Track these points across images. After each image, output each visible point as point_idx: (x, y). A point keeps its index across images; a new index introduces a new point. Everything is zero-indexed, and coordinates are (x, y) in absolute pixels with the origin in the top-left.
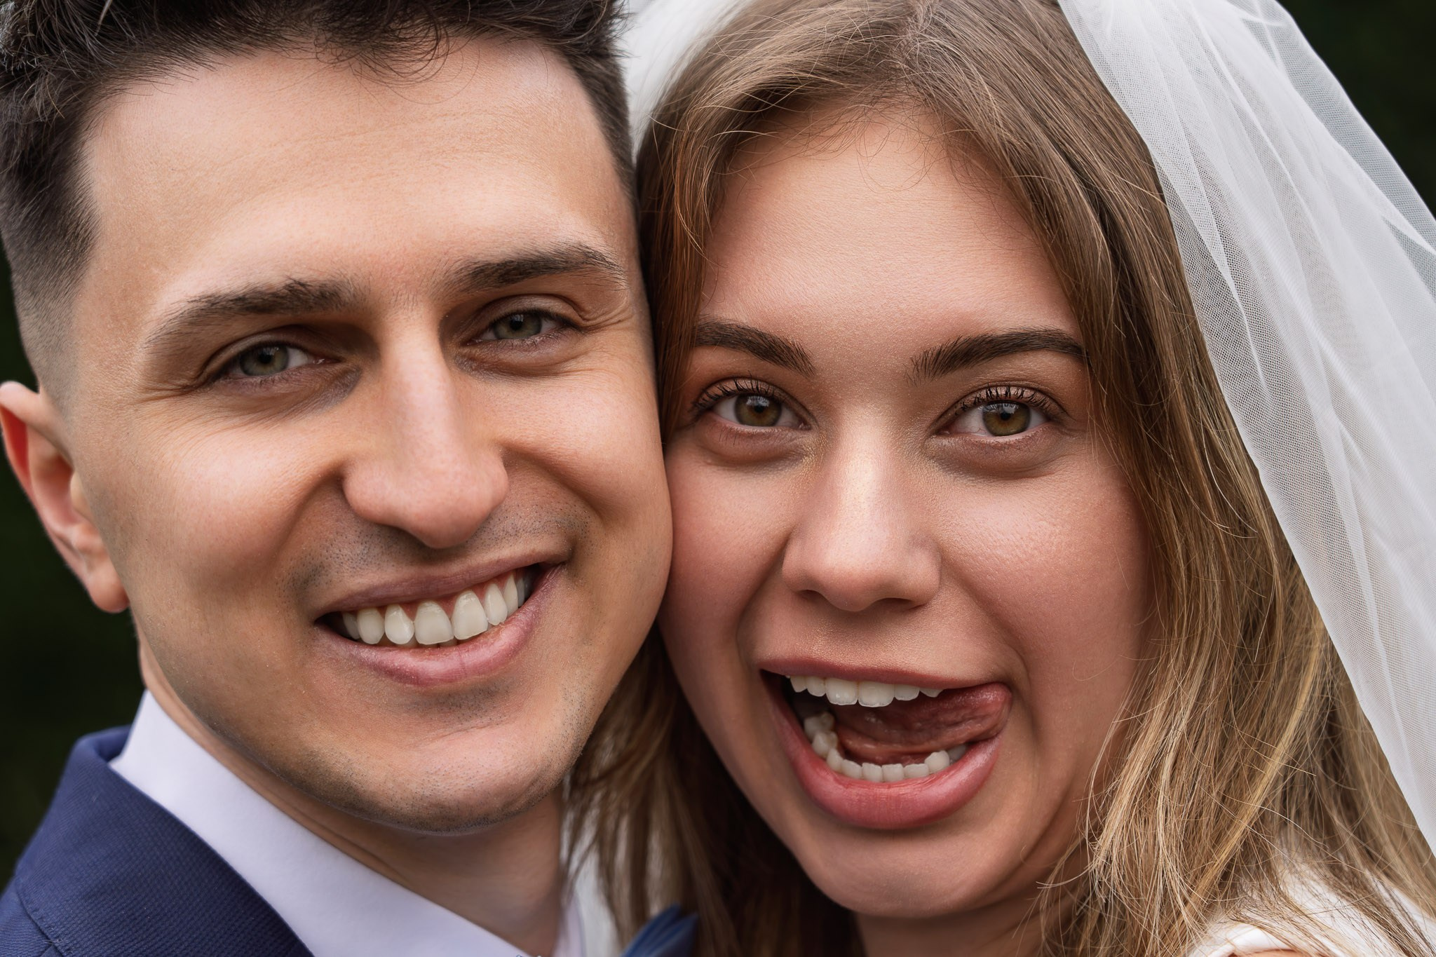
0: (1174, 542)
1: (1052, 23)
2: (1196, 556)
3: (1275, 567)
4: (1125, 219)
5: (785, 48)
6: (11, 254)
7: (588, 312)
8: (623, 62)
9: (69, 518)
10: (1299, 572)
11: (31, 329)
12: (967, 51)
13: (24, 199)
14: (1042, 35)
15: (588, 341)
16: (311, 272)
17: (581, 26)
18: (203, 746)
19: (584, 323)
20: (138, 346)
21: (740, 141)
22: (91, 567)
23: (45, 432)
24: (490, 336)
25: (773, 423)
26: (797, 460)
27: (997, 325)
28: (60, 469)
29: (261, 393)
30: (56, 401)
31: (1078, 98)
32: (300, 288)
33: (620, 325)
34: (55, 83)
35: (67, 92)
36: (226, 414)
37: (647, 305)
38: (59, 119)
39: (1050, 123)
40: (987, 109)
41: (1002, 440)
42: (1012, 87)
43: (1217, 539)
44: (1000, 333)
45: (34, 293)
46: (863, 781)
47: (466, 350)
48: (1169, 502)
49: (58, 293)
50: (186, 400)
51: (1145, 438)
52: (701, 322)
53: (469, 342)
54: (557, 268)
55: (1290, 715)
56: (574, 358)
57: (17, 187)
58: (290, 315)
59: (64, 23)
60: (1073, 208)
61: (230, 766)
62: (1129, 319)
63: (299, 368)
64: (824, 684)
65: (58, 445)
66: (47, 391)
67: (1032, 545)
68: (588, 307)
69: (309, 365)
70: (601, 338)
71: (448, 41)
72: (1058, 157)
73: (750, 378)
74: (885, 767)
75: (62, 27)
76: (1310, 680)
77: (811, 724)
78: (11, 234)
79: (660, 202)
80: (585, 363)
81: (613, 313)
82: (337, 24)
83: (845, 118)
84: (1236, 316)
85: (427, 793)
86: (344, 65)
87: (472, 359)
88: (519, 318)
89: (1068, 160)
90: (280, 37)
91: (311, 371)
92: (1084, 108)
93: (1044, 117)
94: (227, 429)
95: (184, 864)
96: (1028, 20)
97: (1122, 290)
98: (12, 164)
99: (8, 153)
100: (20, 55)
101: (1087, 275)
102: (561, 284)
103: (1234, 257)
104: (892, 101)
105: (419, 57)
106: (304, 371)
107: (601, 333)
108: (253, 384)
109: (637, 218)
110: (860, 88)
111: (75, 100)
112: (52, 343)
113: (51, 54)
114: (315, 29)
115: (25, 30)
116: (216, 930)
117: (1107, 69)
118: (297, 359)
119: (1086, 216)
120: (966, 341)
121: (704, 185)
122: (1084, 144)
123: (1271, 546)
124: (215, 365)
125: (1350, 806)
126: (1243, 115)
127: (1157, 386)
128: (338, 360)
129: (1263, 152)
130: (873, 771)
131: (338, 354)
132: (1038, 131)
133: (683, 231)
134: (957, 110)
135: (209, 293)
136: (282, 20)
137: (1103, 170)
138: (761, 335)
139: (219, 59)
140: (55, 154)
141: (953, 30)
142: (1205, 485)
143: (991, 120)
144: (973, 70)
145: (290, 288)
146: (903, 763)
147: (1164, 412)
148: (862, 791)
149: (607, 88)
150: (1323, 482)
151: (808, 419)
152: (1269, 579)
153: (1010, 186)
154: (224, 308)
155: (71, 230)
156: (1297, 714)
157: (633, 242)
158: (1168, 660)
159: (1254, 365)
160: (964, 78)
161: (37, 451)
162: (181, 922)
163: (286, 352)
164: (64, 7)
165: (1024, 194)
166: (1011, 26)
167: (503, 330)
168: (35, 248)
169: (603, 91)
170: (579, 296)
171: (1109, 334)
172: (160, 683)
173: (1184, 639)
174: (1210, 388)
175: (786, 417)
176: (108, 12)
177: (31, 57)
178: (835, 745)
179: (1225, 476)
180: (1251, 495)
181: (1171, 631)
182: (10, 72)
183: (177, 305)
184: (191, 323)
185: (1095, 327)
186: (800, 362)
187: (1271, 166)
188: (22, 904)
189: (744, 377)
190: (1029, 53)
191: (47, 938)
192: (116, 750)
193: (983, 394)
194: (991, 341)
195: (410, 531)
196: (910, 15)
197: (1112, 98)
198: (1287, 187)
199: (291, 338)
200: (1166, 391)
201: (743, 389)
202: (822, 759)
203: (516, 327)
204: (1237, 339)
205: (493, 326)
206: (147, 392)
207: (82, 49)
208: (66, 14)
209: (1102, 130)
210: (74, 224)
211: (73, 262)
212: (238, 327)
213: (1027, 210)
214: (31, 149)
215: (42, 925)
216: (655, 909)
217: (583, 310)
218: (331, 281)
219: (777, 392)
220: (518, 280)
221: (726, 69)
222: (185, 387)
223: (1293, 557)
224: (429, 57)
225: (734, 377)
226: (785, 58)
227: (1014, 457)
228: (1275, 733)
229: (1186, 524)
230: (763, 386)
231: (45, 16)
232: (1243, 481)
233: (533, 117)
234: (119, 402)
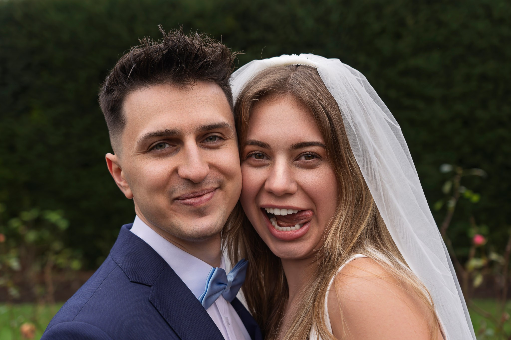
0: (342, 182)
1: (318, 79)
2: (347, 184)
3: (363, 187)
4: (332, 117)
5: (265, 83)
6: (109, 127)
7: (225, 136)
8: (231, 87)
9: (121, 180)
10: (368, 188)
11: (113, 142)
12: (301, 83)
13: (112, 115)
14: (316, 80)
15: (225, 142)
16: (170, 128)
17: (223, 79)
18: (148, 226)
19: (224, 138)
20: (135, 144)
21: (256, 101)
22: (125, 190)
23: (116, 163)
24: (206, 141)
25: (263, 159)
26: (268, 166)
27: (307, 140)
28: (119, 170)
29: (160, 153)
30: (118, 156)
31: (323, 93)
32: (168, 131)
33: (231, 139)
34: (118, 92)
35: (120, 94)
36: (153, 157)
37: (237, 135)
38: (119, 99)
39: (317, 97)
40: (305, 94)
41: (308, 161)
42: (310, 90)
43: (351, 181)
44: (307, 142)
45: (114, 134)
46: (282, 231)
47: (201, 144)
48: (341, 173)
49: (119, 134)
50: (145, 155)
51: (337, 161)
52: (248, 140)
53: (202, 142)
54: (219, 127)
55: (366, 217)
56: (222, 145)
57: (110, 113)
58: (166, 137)
59: (120, 80)
60: (322, 114)
61: (154, 230)
62: (333, 137)
63: (168, 147)
64: (274, 210)
65: (118, 165)
66: (116, 154)
67: (315, 182)
68: (225, 135)
69: (169, 147)
70: (228, 141)
71: (197, 82)
72: (319, 104)
73: (258, 151)
74: (287, 228)
75: (119, 81)
76: (370, 210)
77: (272, 220)
78: (109, 123)
79: (239, 114)
80: (225, 146)
81: (230, 136)
82: (174, 79)
83: (276, 97)
84: (355, 136)
85: (194, 229)
86: (176, 87)
87: (202, 145)
88: (211, 137)
89: (321, 105)
90: (163, 82)
91: (170, 148)
92: (324, 95)
93: (316, 96)
94: (154, 160)
95: (145, 249)
96: (313, 77)
97: (332, 131)
98: (109, 109)
99: (108, 106)
100: (111, 86)
101: (325, 128)
102: (220, 130)
103: (355, 124)
104: (286, 93)
105: (191, 85)
106: (169, 148)
107: (228, 140)
108: (159, 151)
109: (234, 118)
110: (279, 91)
111: (122, 95)
112: (117, 144)
113: (117, 86)
114: (170, 80)
115: (112, 81)
116: (151, 262)
117: (329, 87)
118: (167, 146)
119: (325, 116)
120: (301, 143)
121: (248, 110)
122: (325, 102)
123: (362, 183)
124: (151, 147)
125: (380, 236)
126: (356, 97)
127: (339, 150)
128: (175, 146)
129: (360, 104)
130: (284, 228)
131: (175, 145)
132: (315, 99)
133: (244, 120)
134: (299, 95)
135: (149, 133)
136: (164, 78)
137: (328, 107)
138: (260, 142)
139: (151, 86)
140: (118, 106)
141: (298, 79)
142: (349, 170)
143: (306, 97)
144: (302, 87)
145: (166, 131)
146: (291, 227)
147: (340, 155)
148: (282, 233)
149: (228, 92)
150: (373, 170)
151: (270, 158)
152: (362, 189)
153: (309, 110)
154: (152, 135)
155: (121, 121)
156: (368, 217)
157: (234, 122)
158: (341, 206)
159: (358, 146)
160: (300, 88)
161: (114, 167)
162: (144, 261)
163: (165, 145)
164: (120, 77)
165: (312, 112)
166: (310, 79)
167: (208, 140)
168: (114, 125)
169: (228, 93)
170: (224, 133)
171: (329, 139)
172: (139, 213)
173: (344, 201)
174: (350, 151)
175: (265, 158)
176: (129, 78)
177: (113, 87)
178: (277, 224)
179: (353, 168)
180: (358, 172)
181: (342, 199)
182: (109, 90)
183: (143, 135)
184: (146, 139)
185: (327, 138)
186: (268, 147)
187: (362, 107)
188: (112, 258)
189: (256, 151)
190: (313, 84)
191: (117, 264)
192: (130, 228)
193: (304, 154)
194: (305, 143)
195: (190, 180)
196: (289, 76)
197: (330, 93)
198: (365, 111)
199: (166, 142)
200: (341, 151)
201: (256, 153)
202: (274, 227)
203: (211, 139)
204: (355, 141)
205: (206, 139)
206: (137, 153)
207: (123, 85)
208: (120, 78)
209: (328, 99)
210: (122, 120)
211: (122, 127)
212: (155, 139)
213: (313, 114)
214: (113, 105)
215: (116, 262)
216: (239, 259)
217: (224, 136)
218: (174, 130)
219: (263, 153)
220: (211, 129)
221: (252, 88)
222: (145, 152)
223: (367, 185)
224: (193, 85)
225: (254, 151)
226: (265, 85)
227: (311, 164)
228: (363, 221)
229: (345, 178)
230: (260, 152)
231: (116, 78)
232: (356, 169)
233: (214, 97)
234: (131, 155)
